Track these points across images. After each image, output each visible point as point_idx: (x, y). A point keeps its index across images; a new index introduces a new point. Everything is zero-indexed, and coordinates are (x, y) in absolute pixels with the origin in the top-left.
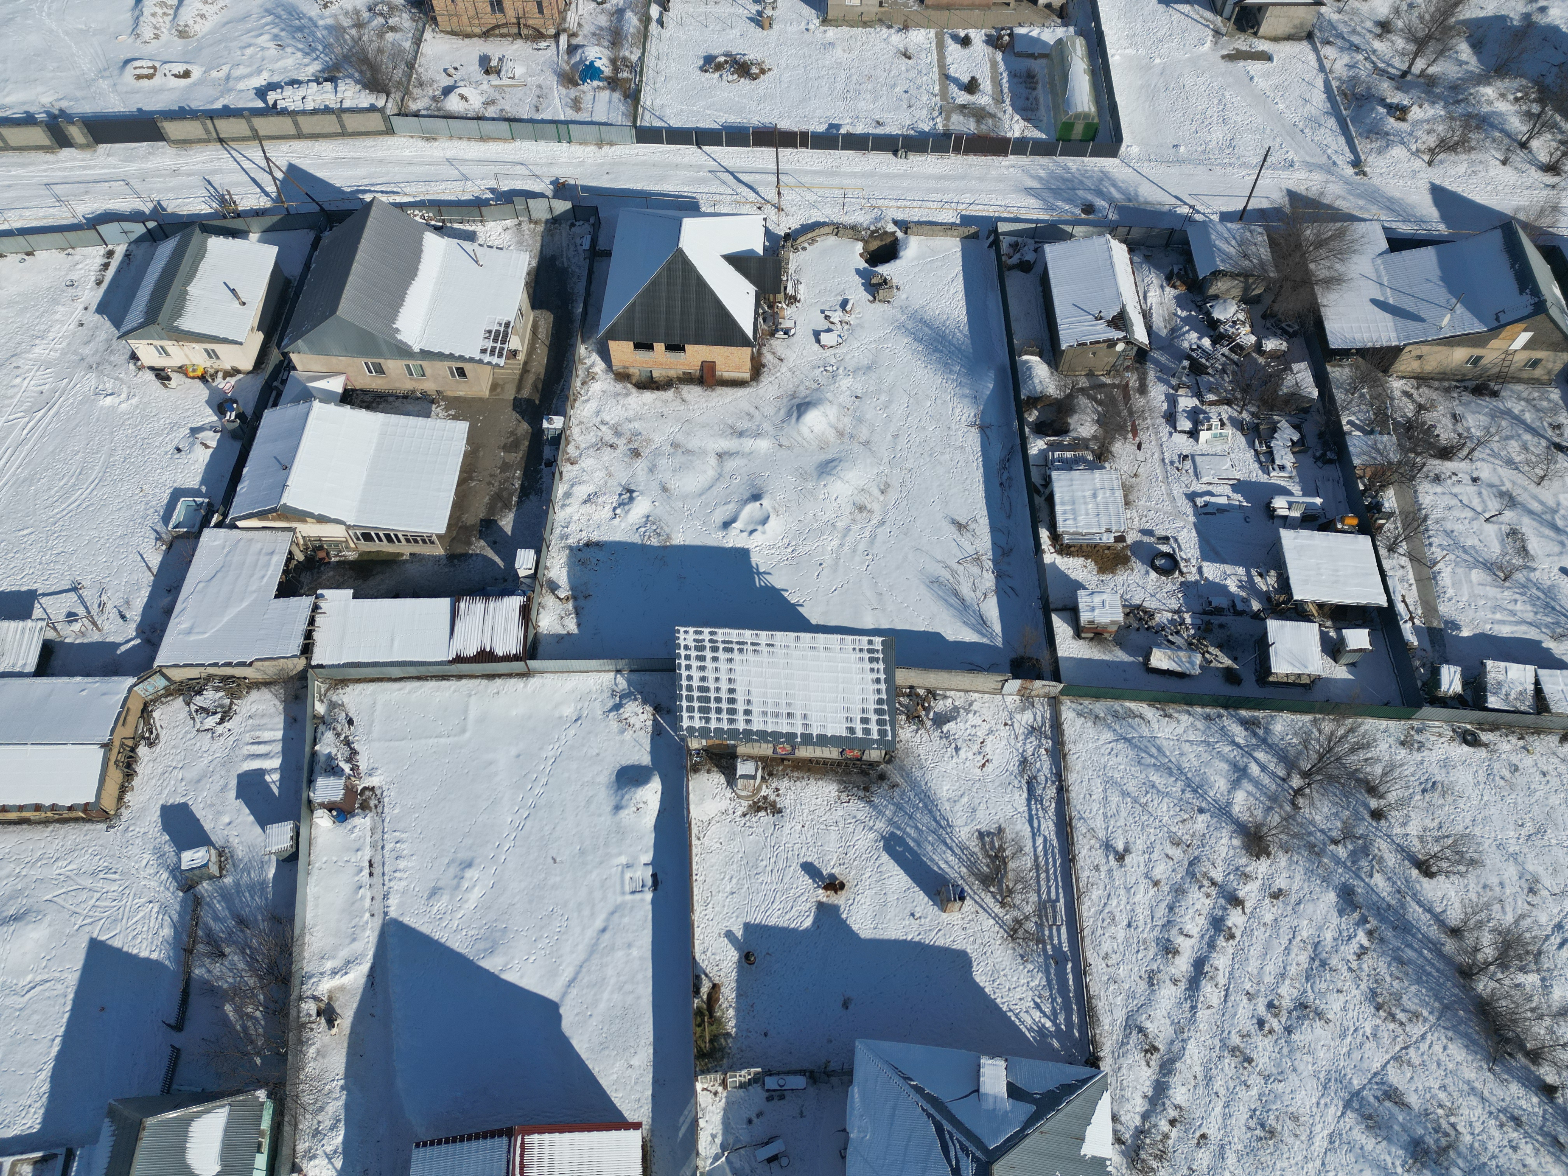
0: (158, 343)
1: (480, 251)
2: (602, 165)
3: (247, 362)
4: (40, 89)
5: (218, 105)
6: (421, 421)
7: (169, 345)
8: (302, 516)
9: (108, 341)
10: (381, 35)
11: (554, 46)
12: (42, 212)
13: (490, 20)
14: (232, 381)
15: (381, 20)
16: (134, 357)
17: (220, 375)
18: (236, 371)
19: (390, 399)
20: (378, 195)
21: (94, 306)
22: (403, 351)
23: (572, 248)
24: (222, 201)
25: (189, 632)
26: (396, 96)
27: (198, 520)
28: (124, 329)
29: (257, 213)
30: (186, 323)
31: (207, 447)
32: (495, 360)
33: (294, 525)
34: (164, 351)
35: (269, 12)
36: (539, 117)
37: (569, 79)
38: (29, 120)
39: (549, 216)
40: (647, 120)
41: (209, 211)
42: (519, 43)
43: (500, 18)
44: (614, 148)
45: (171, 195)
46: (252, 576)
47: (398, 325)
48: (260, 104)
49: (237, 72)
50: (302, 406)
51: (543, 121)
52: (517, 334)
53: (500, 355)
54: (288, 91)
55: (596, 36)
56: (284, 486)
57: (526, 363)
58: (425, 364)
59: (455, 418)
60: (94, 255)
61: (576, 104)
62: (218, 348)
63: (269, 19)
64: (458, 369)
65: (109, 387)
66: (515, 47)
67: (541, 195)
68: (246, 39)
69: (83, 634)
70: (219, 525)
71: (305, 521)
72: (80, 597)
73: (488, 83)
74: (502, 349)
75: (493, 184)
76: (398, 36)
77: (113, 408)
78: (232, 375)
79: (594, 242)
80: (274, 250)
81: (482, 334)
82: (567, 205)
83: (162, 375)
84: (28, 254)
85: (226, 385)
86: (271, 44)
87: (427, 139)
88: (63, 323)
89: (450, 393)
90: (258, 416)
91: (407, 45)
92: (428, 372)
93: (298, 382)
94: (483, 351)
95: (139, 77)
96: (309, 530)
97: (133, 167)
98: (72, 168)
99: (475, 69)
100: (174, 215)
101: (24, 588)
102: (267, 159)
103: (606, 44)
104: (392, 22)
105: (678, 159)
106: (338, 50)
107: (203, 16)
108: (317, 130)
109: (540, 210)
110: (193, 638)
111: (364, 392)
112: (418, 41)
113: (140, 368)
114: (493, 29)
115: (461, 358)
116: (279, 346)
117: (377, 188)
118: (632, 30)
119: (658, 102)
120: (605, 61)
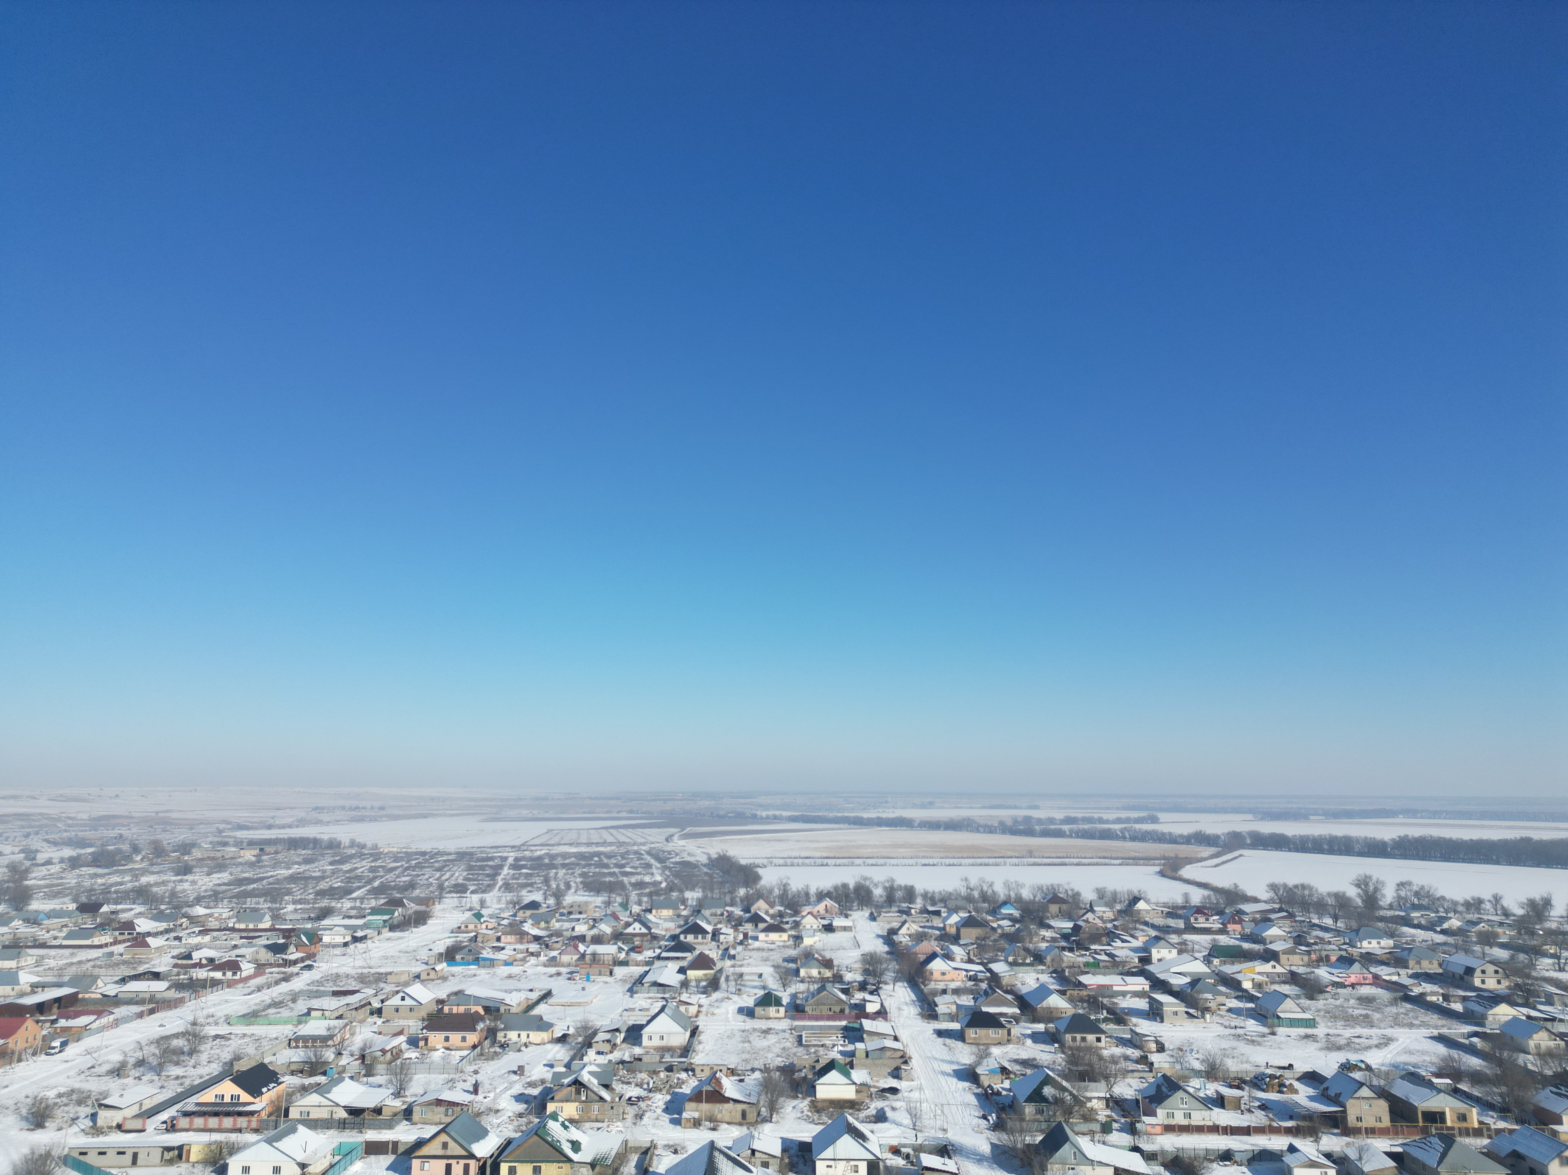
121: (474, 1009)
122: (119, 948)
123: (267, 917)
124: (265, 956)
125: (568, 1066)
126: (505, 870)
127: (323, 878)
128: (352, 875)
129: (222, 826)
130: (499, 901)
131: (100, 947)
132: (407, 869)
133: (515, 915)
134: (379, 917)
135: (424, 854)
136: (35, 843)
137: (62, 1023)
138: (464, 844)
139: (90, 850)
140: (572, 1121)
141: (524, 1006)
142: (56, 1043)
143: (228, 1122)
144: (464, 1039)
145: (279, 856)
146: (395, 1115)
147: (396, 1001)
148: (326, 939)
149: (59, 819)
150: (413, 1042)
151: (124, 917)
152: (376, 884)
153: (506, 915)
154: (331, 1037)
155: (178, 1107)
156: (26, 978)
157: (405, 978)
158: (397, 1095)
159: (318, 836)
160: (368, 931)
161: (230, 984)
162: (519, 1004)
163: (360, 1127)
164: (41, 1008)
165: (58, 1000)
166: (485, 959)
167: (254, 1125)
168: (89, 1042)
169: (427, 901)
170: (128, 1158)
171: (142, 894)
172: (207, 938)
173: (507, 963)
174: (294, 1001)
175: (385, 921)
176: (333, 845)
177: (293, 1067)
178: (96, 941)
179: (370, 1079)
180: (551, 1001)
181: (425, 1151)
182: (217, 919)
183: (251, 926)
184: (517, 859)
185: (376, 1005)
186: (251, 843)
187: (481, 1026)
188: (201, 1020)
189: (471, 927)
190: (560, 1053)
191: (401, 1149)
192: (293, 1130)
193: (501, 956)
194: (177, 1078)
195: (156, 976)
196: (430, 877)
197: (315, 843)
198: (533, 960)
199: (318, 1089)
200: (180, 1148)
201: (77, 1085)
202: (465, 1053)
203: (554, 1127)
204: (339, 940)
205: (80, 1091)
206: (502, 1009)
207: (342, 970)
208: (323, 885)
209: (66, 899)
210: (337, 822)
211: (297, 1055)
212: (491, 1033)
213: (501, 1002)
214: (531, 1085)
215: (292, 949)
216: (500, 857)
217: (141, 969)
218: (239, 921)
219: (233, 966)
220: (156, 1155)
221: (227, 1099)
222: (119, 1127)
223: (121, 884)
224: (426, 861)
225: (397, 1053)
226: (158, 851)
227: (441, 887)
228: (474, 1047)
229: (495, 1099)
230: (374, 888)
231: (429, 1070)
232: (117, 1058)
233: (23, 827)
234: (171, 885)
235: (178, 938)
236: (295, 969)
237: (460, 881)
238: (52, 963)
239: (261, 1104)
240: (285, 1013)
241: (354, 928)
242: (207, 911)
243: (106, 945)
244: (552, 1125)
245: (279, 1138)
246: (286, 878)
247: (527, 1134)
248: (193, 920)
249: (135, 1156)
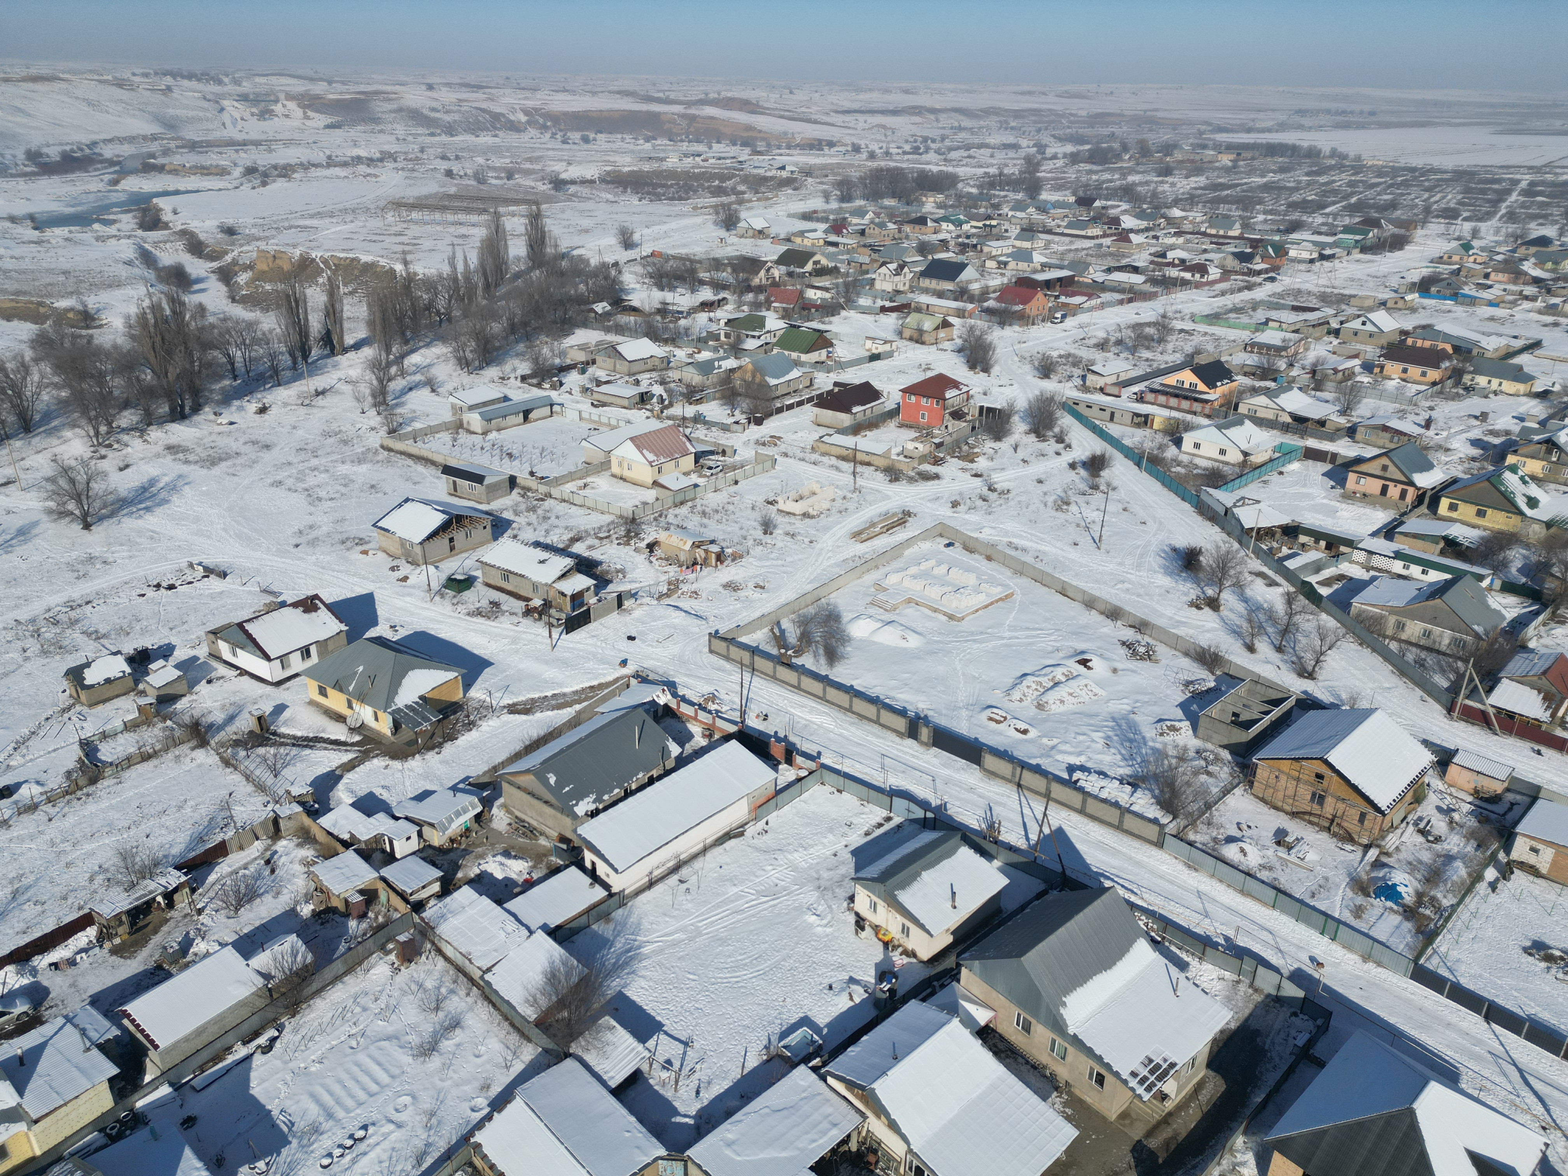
0: (875, 898)
1: (1183, 982)
2: (1359, 978)
3: (925, 954)
4: (923, 698)
5: (1033, 762)
6: (1035, 1099)
7: (881, 905)
8: (880, 1111)
9: (844, 877)
10: (1196, 773)
11: (1359, 854)
12: (867, 770)
13: (1304, 803)
14: (905, 960)
15: (1203, 763)
16: (852, 899)
17: (900, 950)
18: (913, 954)
19: (1020, 1060)
20: (1117, 887)
21: (852, 848)
22: (1058, 1026)
23: (1283, 1035)
24: (991, 826)
25: (729, 1144)
26: (1181, 822)
27: (803, 1054)
28: (859, 875)
29: (1011, 848)
30: (905, 897)
31: (851, 999)
32: (1140, 1090)
33: (868, 1113)
34: (874, 907)
35: (1114, 719)
36: (1312, 903)
37: (1360, 886)
38: (902, 713)
39: (1274, 993)
40: (1432, 963)
41: (977, 827)
42: (1324, 836)
43: (1316, 809)
44: (1380, 970)
45: (958, 803)
46: (807, 1133)
47: (1068, 1000)
48: (1065, 776)
49: (1062, 747)
50: (943, 1016)
51: (1313, 908)
52: (1177, 1080)
53: (1148, 1089)
54: (1094, 777)
55: (1412, 867)
56: (884, 1073)
57: (1170, 1114)
58: (1071, 1049)
59: (1068, 1118)
60: (877, 813)
61: (1358, 912)
62: (913, 929)
63: (1111, 724)
64: (1098, 1074)
65: (821, 909)
66: (1318, 836)
67: (1276, 970)
68: (1084, 729)
69: (664, 1084)
70: (815, 1069)
71: (879, 1117)
72: (685, 1053)
73: (1273, 853)
74: (1153, 1085)
75: (1231, 934)
76: (1211, 780)
77: (811, 926)
78: (908, 955)
79: (1311, 1043)
80: (1005, 881)
81: (1142, 1058)
82: (1300, 994)
83: (860, 923)
84: (839, 791)
85: (899, 960)
86: (1102, 741)
87: (1189, 867)
88: (825, 846)
89: (1077, 1092)
90: (905, 1000)
91: (1215, 790)
92: (1069, 1058)
93: (954, 993)
94: (1134, 1074)
95: (991, 719)
96: (877, 1127)
97: (946, 772)
98: (906, 753)
99: (1268, 836)
100: (950, 817)
101: (658, 1018)
102: (1045, 815)
103: (1419, 876)
104: (1210, 768)
105: (1454, 1019)
106: (1152, 768)
107: (1062, 702)
108: (1098, 814)
109: (1267, 982)
110: (728, 1152)
111: (1002, 1038)
112: (1226, 791)
113: (850, 909)
114: (1304, 813)
115: (1108, 1067)
116: (958, 955)
117: (1121, 881)
118: (1455, 878)
119: (1454, 954)
120: (1410, 890)
121: (1441, 345)
122: (1107, 241)
123: (1237, 225)
124: (1232, 263)
125: (1543, 423)
126: (1514, 197)
127: (1297, 189)
128: (1328, 188)
129: (1203, 128)
130: (1497, 231)
131: (1092, 238)
132: (1391, 186)
133: (1514, 251)
134: (1351, 237)
135: (1413, 170)
136: (1046, 139)
137: (1063, 299)
138: (1466, 161)
139: (1087, 147)
140: (1533, 478)
141: (1502, 352)
142: (1058, 315)
143: (1185, 404)
144: (1424, 374)
145: (1256, 163)
146: (1338, 430)
147: (1356, 324)
148: (1292, 253)
149: (1063, 116)
150: (1368, 367)
151: (1113, 212)
152: (1353, 200)
153: (1503, 249)
154: (1285, 348)
155: (1146, 383)
156: (1038, 258)
157: (1369, 303)
158: (1343, 412)
159: (1298, 143)
160: (1337, 250)
161: (1198, 286)
162: (1496, 350)
163: (1303, 434)
164: (1048, 284)
165: (1060, 280)
166: (1465, 296)
167: (1207, 411)
168: (1082, 318)
169: (1409, 225)
170: (1107, 414)
171: (1128, 193)
172: (1181, 240)
173: (1491, 304)
174: (1254, 309)
175: (1357, 241)
176: (1313, 154)
177: (1246, 369)
178: (1090, 232)
179: (1318, 394)
180: (1538, 352)
181: (1363, 468)
182: (1191, 222)
183: (1221, 232)
184: (1532, 184)
185: (1335, 325)
186: (1230, 147)
187: (1446, 364)
188: (1170, 314)
189: (1456, 258)
190: (1537, 409)
191: (1339, 461)
192: (1241, 423)
193: (1486, 295)
194: (1147, 360)
195: (1136, 270)
196: (1417, 197)
197: (1293, 150)
198: (1527, 305)
199: (1267, 392)
200: (1146, 416)
201: (1073, 351)
202: (1423, 388)
203: (1511, 480)
204: (1306, 255)
205: (1075, 356)
206: (1475, 352)
207: (1305, 287)
208: (1296, 197)
209: (1068, 192)
210: (1320, 128)
211: (1251, 359)
212: (1457, 375)
213: (1476, 344)
214: (1494, 433)
215: (1258, 259)
216: (1511, 180)
217: (1124, 262)
218: (1211, 227)
219: (1202, 269)
220: (1128, 418)
221: (1186, 386)
222: (1102, 390)
223: (1111, 181)
224: (1415, 178)
225: (1349, 375)
226: (1144, 151)
227: (1427, 210)
228: (1434, 384)
229: (1447, 438)
230: (1350, 205)
231: (1381, 396)
232: (1102, 335)
233: (1035, 122)
234: (1153, 185)
235: (1156, 237)
236: (1258, 279)
237: (1452, 205)
238: (1055, 247)
239: (1214, 395)
240: (1244, 319)
241: (1323, 246)
242: (1183, 214)
243: (1097, 237)
244: (1508, 475)
245: (1228, 426)
246: (1260, 187)
247: (1477, 479)
248: (1170, 221)
249: (1112, 414)
